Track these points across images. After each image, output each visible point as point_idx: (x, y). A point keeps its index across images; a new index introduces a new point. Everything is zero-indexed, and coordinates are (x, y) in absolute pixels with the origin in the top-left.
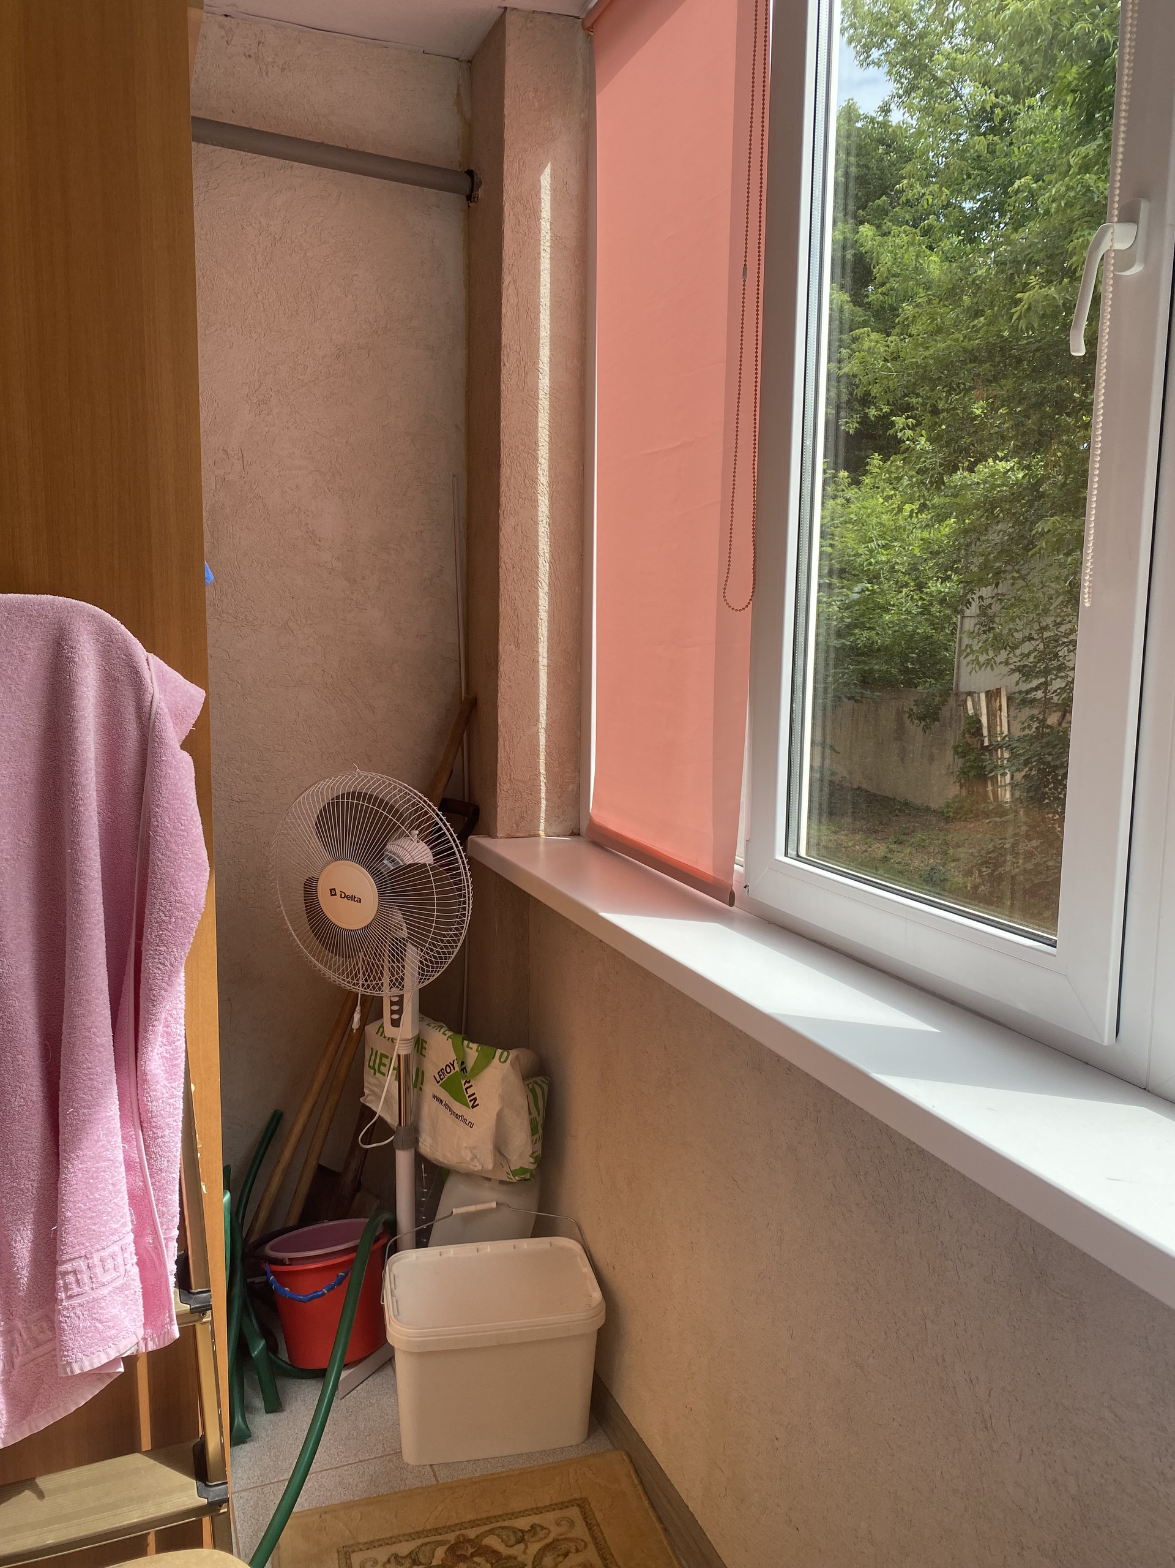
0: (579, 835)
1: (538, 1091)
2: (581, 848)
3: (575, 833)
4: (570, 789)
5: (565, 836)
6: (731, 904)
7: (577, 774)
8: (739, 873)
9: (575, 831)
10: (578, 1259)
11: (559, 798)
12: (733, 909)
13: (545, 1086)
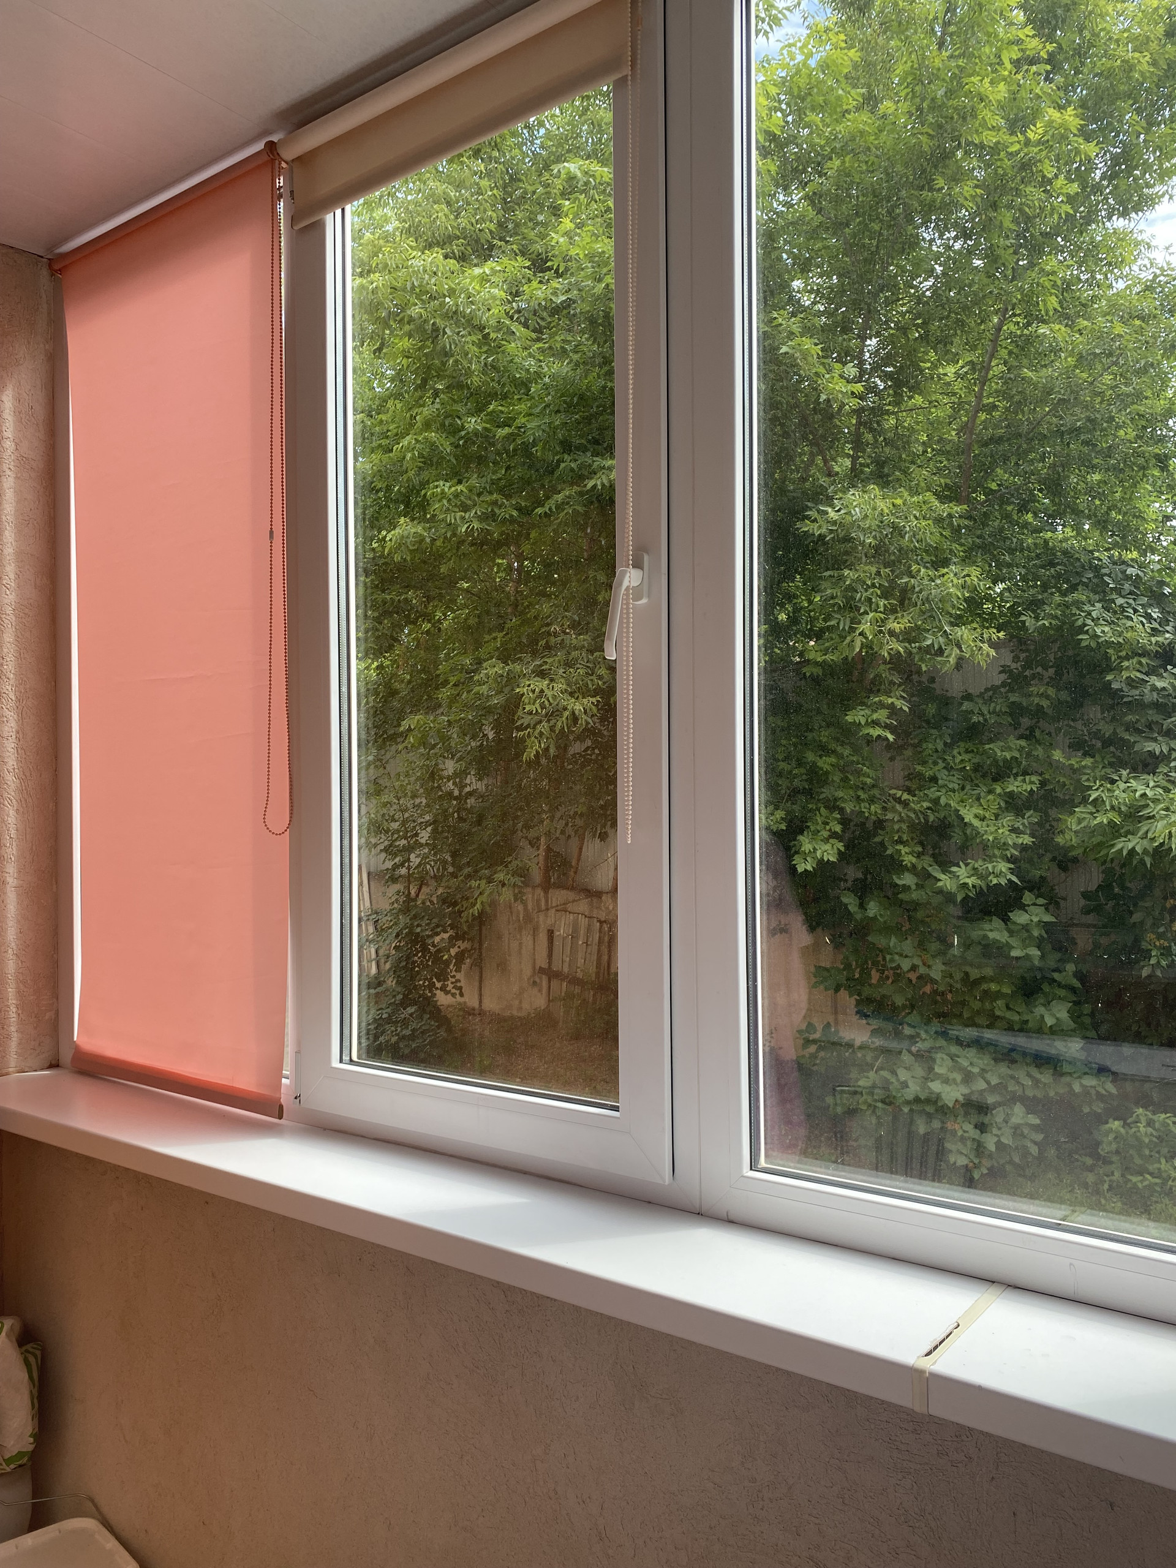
0: (58, 1066)
1: (32, 1359)
2: (64, 1079)
3: (54, 1065)
4: (47, 1018)
5: (42, 1069)
6: (280, 1117)
7: (55, 1000)
8: (286, 1085)
9: (53, 1062)
10: (97, 1536)
11: (35, 1028)
12: (282, 1121)
13: (38, 1353)
